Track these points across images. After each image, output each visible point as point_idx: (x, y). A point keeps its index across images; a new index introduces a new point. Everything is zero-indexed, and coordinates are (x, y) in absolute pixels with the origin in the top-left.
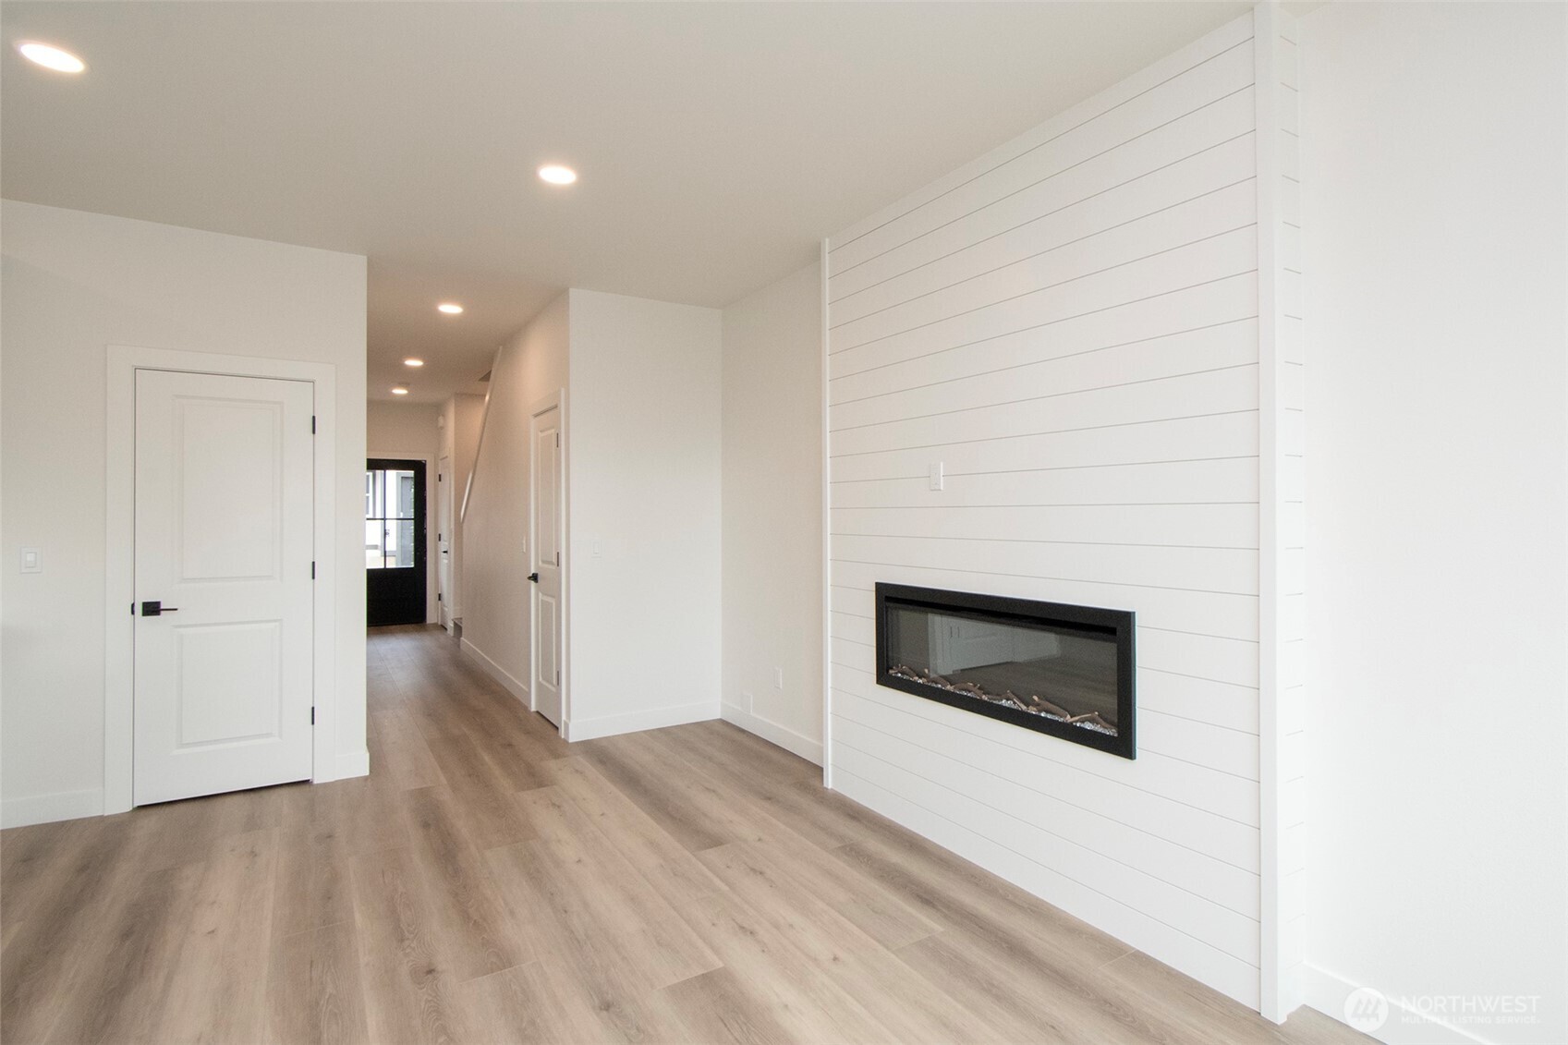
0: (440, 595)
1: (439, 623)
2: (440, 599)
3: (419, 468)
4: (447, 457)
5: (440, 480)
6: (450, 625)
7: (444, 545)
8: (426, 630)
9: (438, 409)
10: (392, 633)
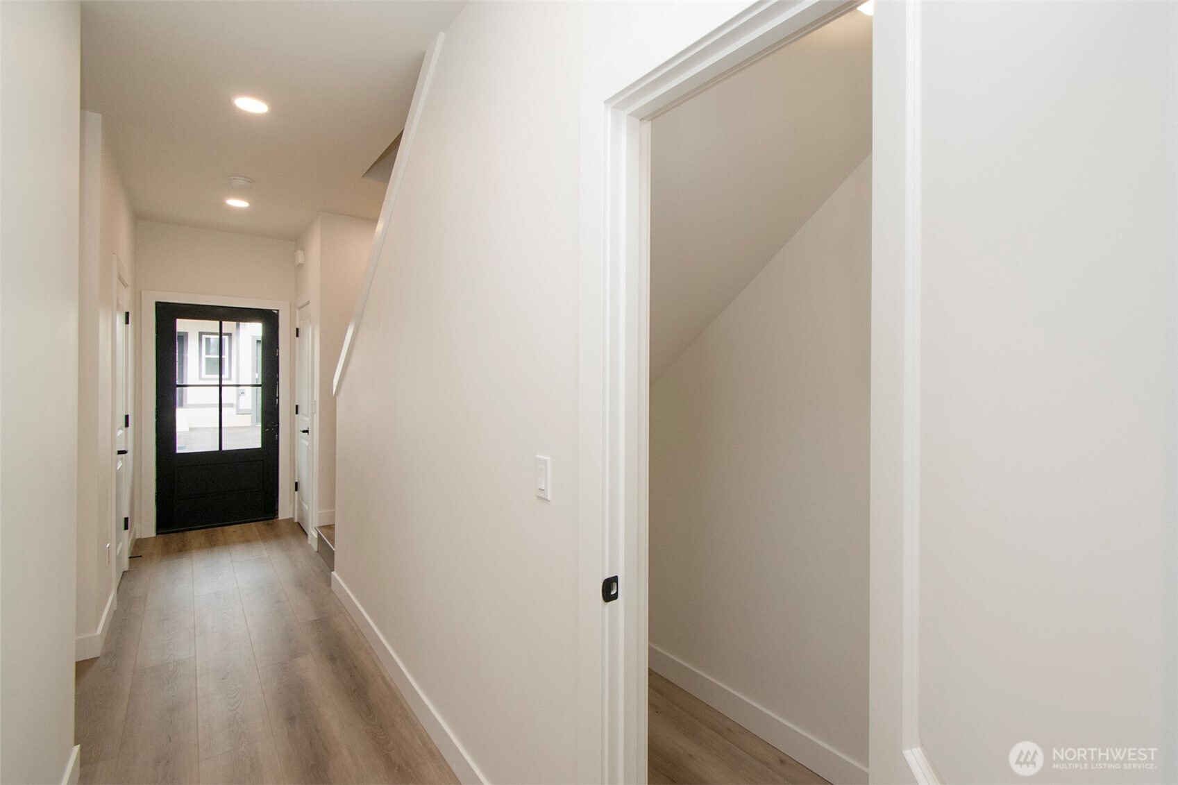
0: (296, 483)
1: (296, 520)
2: (296, 490)
3: (269, 319)
4: (308, 303)
5: (297, 336)
6: (313, 534)
7: (303, 421)
8: (277, 536)
9: (296, 240)
10: (226, 543)
